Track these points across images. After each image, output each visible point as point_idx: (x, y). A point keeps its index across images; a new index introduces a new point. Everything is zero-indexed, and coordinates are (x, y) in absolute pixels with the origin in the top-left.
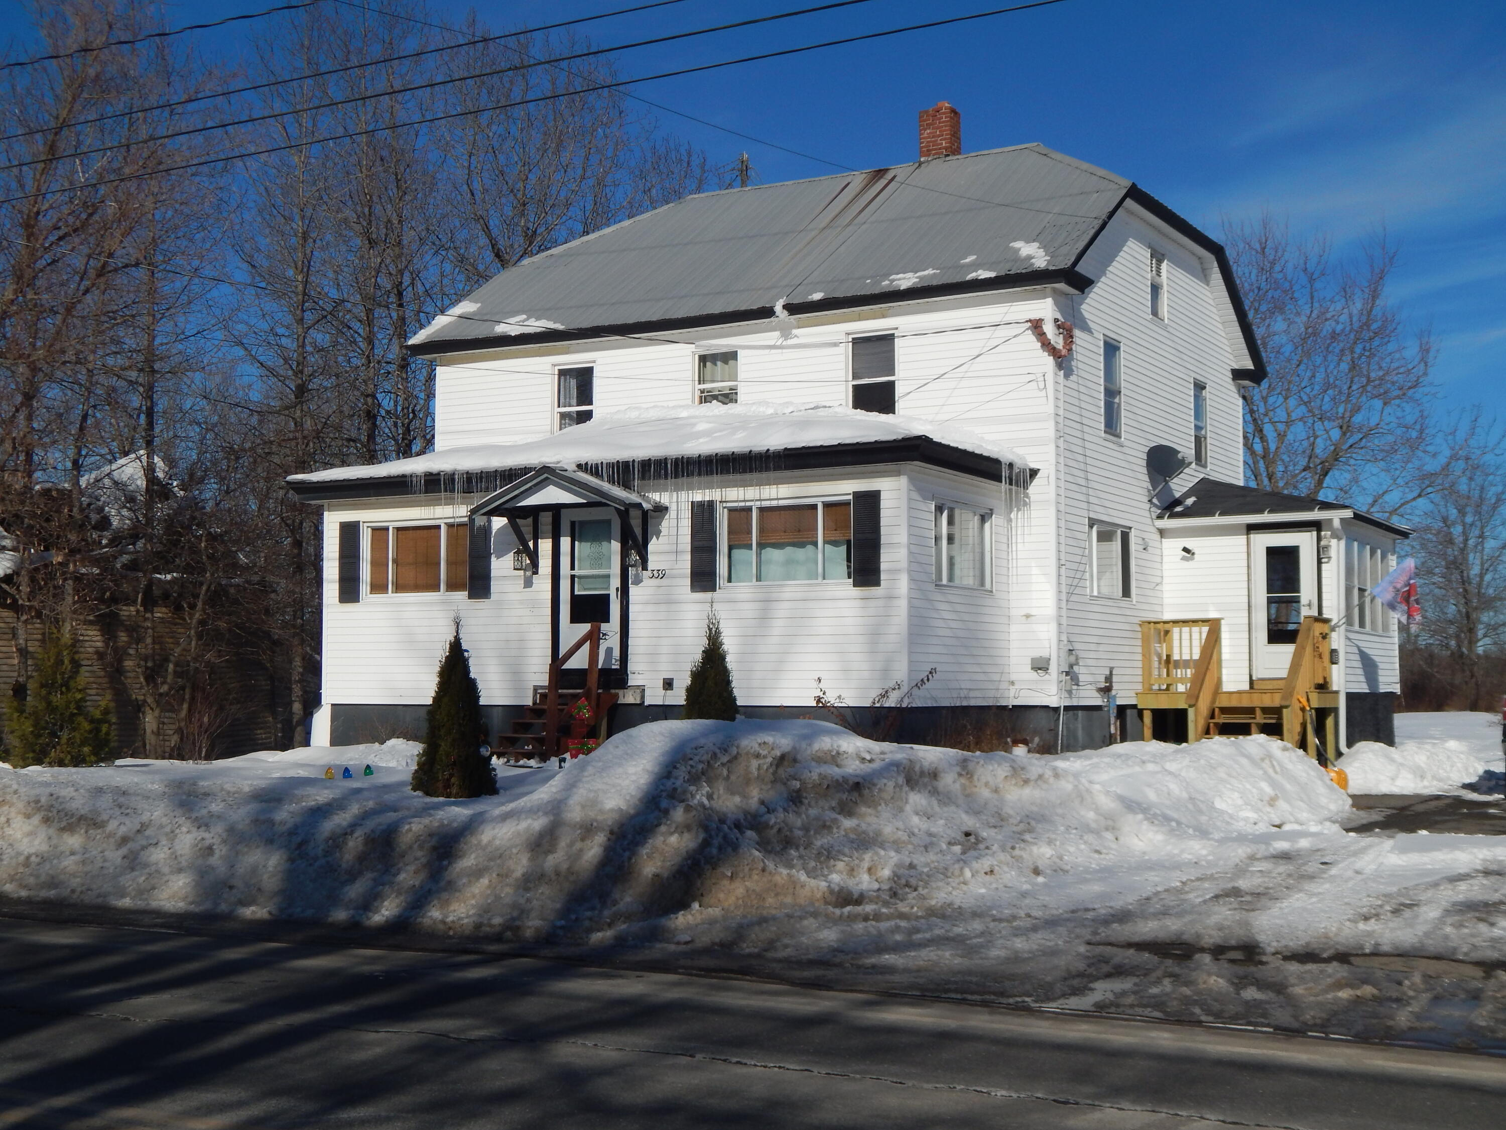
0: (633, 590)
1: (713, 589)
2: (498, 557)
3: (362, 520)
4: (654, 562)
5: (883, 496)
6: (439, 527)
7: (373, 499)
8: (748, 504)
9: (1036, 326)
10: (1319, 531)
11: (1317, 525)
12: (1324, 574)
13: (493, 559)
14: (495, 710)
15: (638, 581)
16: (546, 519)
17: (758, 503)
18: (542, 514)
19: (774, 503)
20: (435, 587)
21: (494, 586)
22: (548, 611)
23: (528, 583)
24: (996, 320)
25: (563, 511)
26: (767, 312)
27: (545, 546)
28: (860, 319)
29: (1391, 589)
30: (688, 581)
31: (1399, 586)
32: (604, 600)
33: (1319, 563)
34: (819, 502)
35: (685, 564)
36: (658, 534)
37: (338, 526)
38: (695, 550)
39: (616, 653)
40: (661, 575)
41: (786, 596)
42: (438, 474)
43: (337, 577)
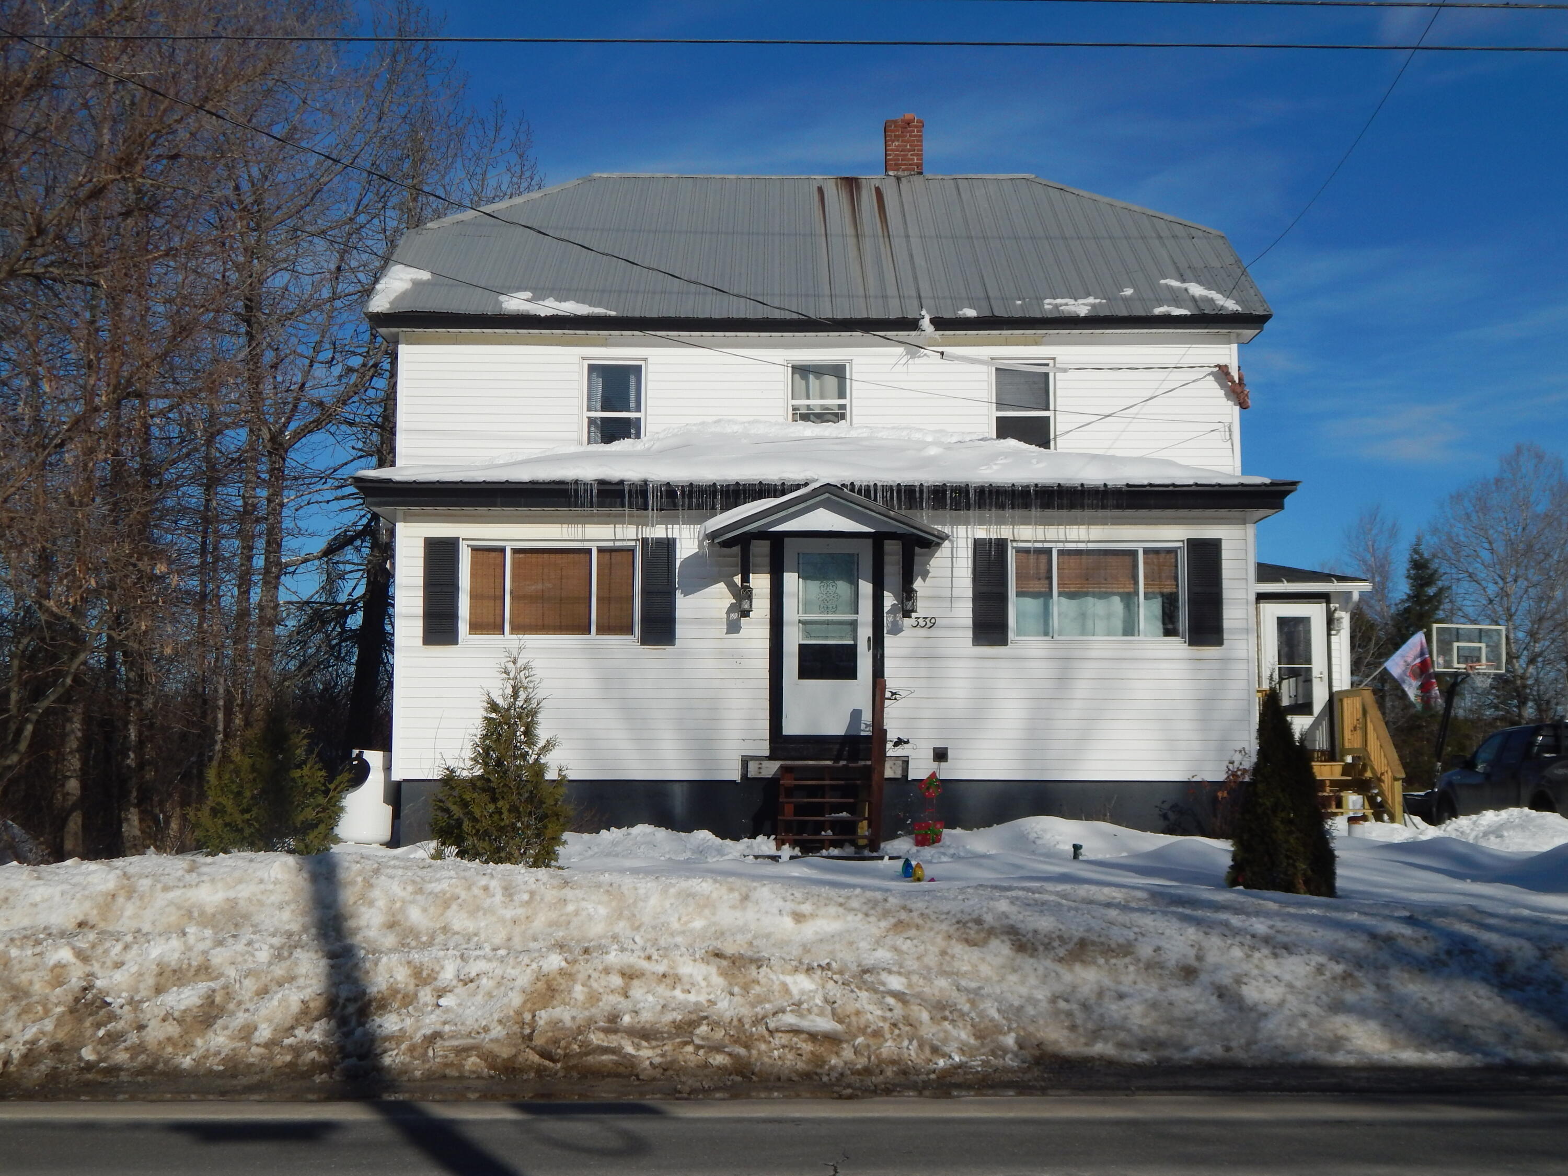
0: (889, 640)
1: (1003, 641)
2: (686, 594)
3: (462, 536)
4: (923, 608)
5: (1224, 545)
6: (589, 551)
7: (482, 510)
8: (1047, 545)
9: (1222, 372)
10: (1328, 603)
11: (1325, 597)
12: (1334, 646)
13: (678, 594)
14: (677, 786)
15: (896, 630)
16: (761, 549)
17: (1060, 546)
18: (754, 543)
19: (1082, 546)
20: (585, 629)
21: (680, 630)
22: (765, 664)
23: (733, 627)
24: (1171, 361)
25: (787, 540)
26: (912, 324)
27: (760, 583)
28: (1007, 343)
29: (1402, 663)
30: (969, 634)
31: (1409, 660)
32: (851, 652)
33: (1329, 635)
34: (1140, 547)
35: (964, 612)
36: (925, 575)
37: (421, 543)
38: (979, 598)
39: (867, 717)
40: (931, 623)
41: (1094, 654)
42: (621, 482)
43: (420, 611)
